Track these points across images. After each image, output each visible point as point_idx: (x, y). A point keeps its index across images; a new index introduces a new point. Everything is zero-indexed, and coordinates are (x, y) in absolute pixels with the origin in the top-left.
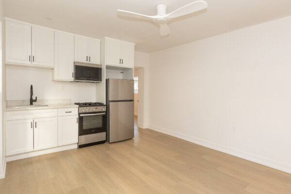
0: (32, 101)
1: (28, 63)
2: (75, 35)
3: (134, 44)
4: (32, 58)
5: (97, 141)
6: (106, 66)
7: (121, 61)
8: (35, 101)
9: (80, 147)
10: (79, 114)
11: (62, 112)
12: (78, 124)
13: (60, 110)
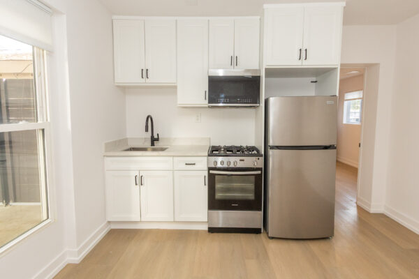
0: (154, 141)
1: (140, 81)
2: (210, 18)
4: (145, 73)
5: (243, 226)
6: (266, 69)
7: (303, 54)
8: (157, 140)
9: (212, 230)
10: (210, 169)
11: (180, 163)
12: (206, 188)
13: (176, 159)
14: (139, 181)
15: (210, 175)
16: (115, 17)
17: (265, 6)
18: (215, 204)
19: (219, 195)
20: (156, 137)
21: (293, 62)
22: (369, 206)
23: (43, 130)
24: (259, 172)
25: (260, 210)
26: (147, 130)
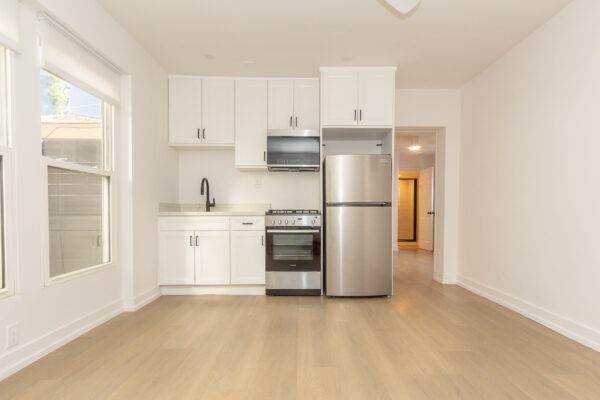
0: (209, 206)
3: (395, 68)
4: (201, 133)
6: (324, 129)
7: (358, 115)
8: (213, 205)
9: (270, 293)
10: (267, 228)
11: (237, 223)
12: (264, 248)
13: (233, 218)
14: (195, 241)
15: (267, 234)
16: (170, 77)
17: (322, 69)
18: (273, 265)
19: (277, 256)
20: (211, 202)
21: (348, 122)
22: (442, 277)
23: (109, 178)
24: (317, 231)
25: (319, 270)
26: (202, 193)
